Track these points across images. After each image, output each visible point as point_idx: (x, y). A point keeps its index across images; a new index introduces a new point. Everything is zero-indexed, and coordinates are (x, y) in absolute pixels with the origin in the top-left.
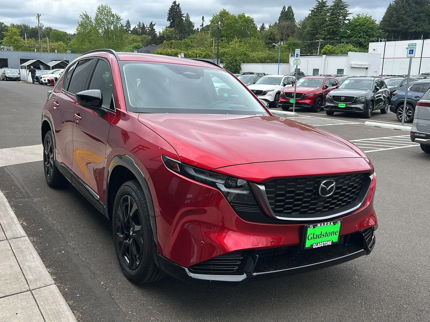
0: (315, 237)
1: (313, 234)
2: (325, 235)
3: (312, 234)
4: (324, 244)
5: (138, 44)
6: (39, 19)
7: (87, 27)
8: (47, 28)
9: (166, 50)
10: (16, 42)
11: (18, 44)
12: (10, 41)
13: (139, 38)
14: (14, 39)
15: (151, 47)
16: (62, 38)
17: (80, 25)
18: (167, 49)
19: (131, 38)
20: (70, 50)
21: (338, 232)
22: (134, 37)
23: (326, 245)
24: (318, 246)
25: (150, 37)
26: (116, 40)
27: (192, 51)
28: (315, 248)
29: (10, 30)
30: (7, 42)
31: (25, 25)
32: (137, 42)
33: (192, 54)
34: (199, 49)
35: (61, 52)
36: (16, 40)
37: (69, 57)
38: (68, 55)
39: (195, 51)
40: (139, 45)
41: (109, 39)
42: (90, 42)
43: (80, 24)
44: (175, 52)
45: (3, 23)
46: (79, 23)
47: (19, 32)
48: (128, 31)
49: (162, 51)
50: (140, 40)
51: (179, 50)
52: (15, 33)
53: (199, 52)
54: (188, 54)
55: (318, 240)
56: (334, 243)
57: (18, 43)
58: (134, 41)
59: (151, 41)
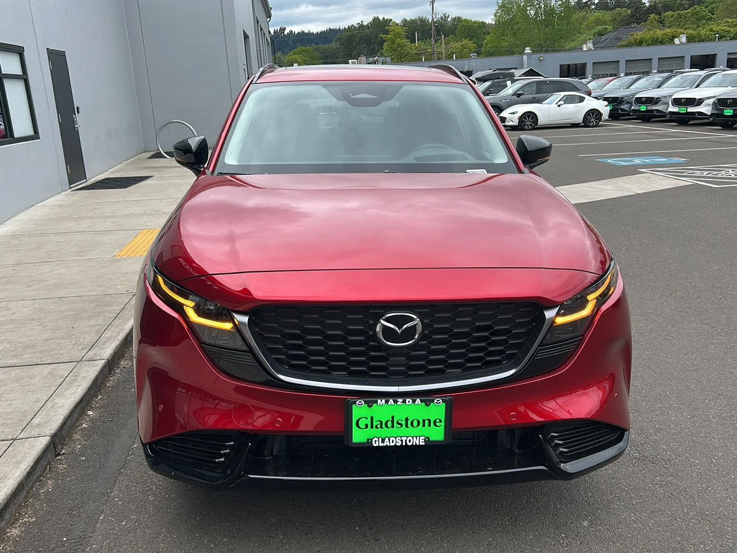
0: (375, 424)
1: (369, 419)
2: (404, 423)
3: (367, 418)
4: (402, 441)
5: (605, 26)
6: (433, 6)
7: (511, 8)
8: (454, 19)
9: (652, 32)
10: (399, 49)
11: (403, 52)
12: (391, 48)
13: (607, 16)
14: (398, 44)
15: (626, 30)
16: (475, 33)
17: (500, 7)
18: (654, 30)
19: (593, 17)
20: (475, 53)
21: (441, 421)
22: (598, 14)
23: (410, 444)
24: (386, 443)
25: (629, 11)
26: (558, 25)
27: (708, 28)
28: (379, 447)
29: (392, 31)
30: (388, 50)
31: (423, 18)
32: (605, 23)
33: (708, 33)
34: (724, 23)
35: (466, 57)
36: (399, 45)
37: (474, 65)
38: (471, 61)
39: (715, 28)
40: (606, 28)
41: (546, 25)
42: (514, 35)
43: (500, 4)
44: (670, 35)
45: (391, 20)
46: (498, 3)
47: (404, 32)
48: (590, 5)
49: (643, 36)
50: (610, 18)
51: (679, 30)
52: (399, 34)
53: (722, 28)
54: (699, 34)
55: (384, 432)
56: (430, 444)
57: (402, 49)
58: (598, 22)
59: (630, 18)
